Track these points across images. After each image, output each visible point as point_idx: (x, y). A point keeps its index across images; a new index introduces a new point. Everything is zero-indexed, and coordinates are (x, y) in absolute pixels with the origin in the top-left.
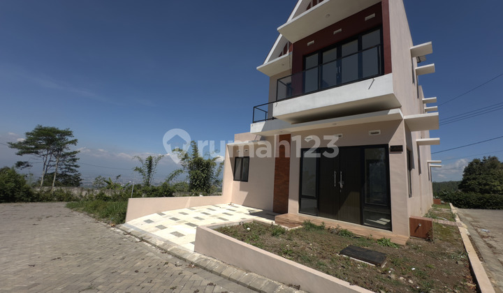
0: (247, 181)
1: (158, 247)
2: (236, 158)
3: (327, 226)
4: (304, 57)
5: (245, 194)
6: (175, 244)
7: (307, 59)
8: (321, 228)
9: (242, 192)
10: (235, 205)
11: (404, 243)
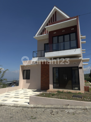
0: (29, 79)
1: (12, 106)
2: (24, 70)
3: (64, 91)
4: (53, 37)
5: (29, 84)
6: (19, 104)
7: (54, 38)
8: (62, 92)
9: (27, 84)
10: (25, 89)
11: (84, 93)
